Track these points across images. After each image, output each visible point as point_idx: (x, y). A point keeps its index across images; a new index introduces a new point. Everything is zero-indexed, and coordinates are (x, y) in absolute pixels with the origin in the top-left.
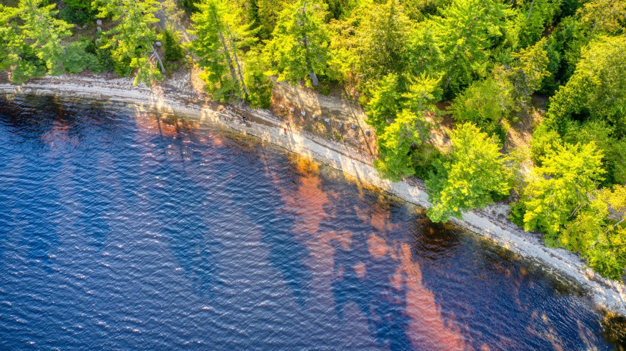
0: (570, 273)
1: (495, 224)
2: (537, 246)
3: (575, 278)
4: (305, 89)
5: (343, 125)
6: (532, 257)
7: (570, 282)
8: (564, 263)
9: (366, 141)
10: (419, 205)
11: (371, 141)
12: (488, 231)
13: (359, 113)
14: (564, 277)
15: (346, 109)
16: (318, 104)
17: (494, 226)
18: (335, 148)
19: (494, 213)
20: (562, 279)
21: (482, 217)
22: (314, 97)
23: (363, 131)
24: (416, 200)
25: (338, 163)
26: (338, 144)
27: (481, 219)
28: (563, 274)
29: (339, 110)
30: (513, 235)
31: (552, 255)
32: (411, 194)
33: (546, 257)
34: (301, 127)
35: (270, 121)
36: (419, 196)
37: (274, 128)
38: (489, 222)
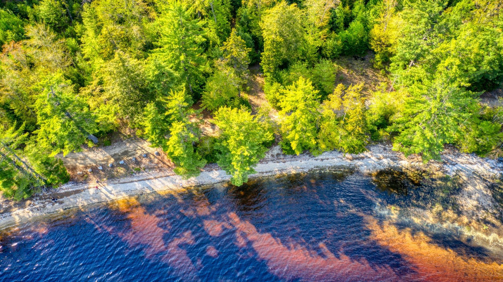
0: (338, 164)
1: (278, 162)
2: (310, 160)
3: (343, 166)
4: (91, 150)
5: (136, 159)
6: (312, 169)
7: (341, 169)
8: (331, 160)
9: (160, 160)
10: (224, 181)
11: (163, 158)
12: (277, 169)
13: (142, 144)
14: (337, 169)
15: (131, 146)
16: (108, 155)
17: (278, 164)
18: (140, 179)
19: (272, 156)
20: (337, 171)
21: (267, 163)
22: (101, 152)
23: (153, 155)
24: (219, 179)
25: (149, 187)
26: (141, 174)
27: (267, 165)
28: (335, 167)
29: (126, 149)
30: (293, 163)
31: (322, 160)
32: (213, 177)
33: (319, 163)
34: (105, 179)
35: (77, 189)
36: (220, 175)
37: (83, 192)
38: (273, 164)
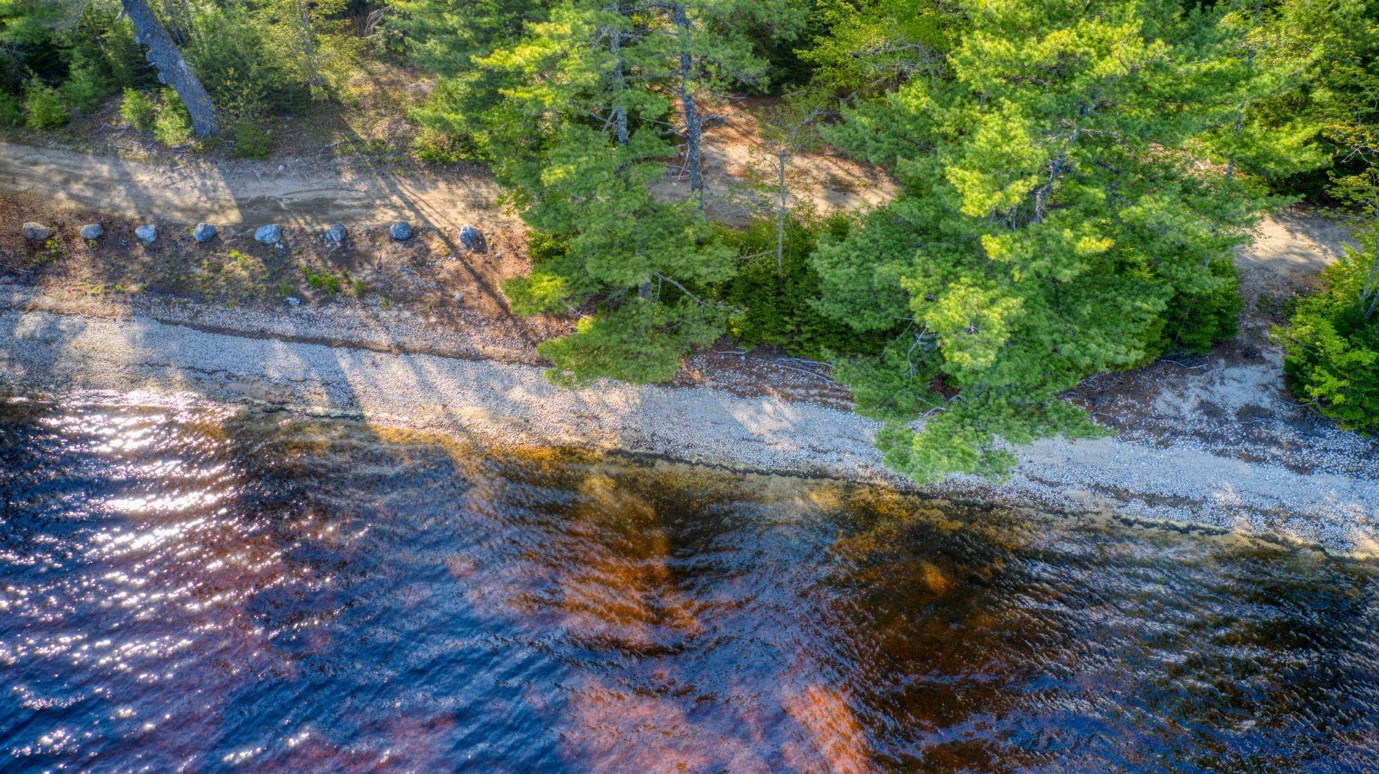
1: (1249, 459)
4: (162, 154)
5: (346, 237)
9: (472, 271)
10: (819, 475)
11: (494, 266)
13: (422, 188)
15: (363, 187)
16: (224, 193)
17: (1245, 468)
18: (313, 332)
19: (1210, 410)
21: (1165, 444)
22: (203, 176)
25: (338, 387)
26: (332, 310)
27: (1163, 454)
29: (329, 194)
30: (1369, 485)
34: (134, 288)
36: (801, 430)
38: (1210, 459)
